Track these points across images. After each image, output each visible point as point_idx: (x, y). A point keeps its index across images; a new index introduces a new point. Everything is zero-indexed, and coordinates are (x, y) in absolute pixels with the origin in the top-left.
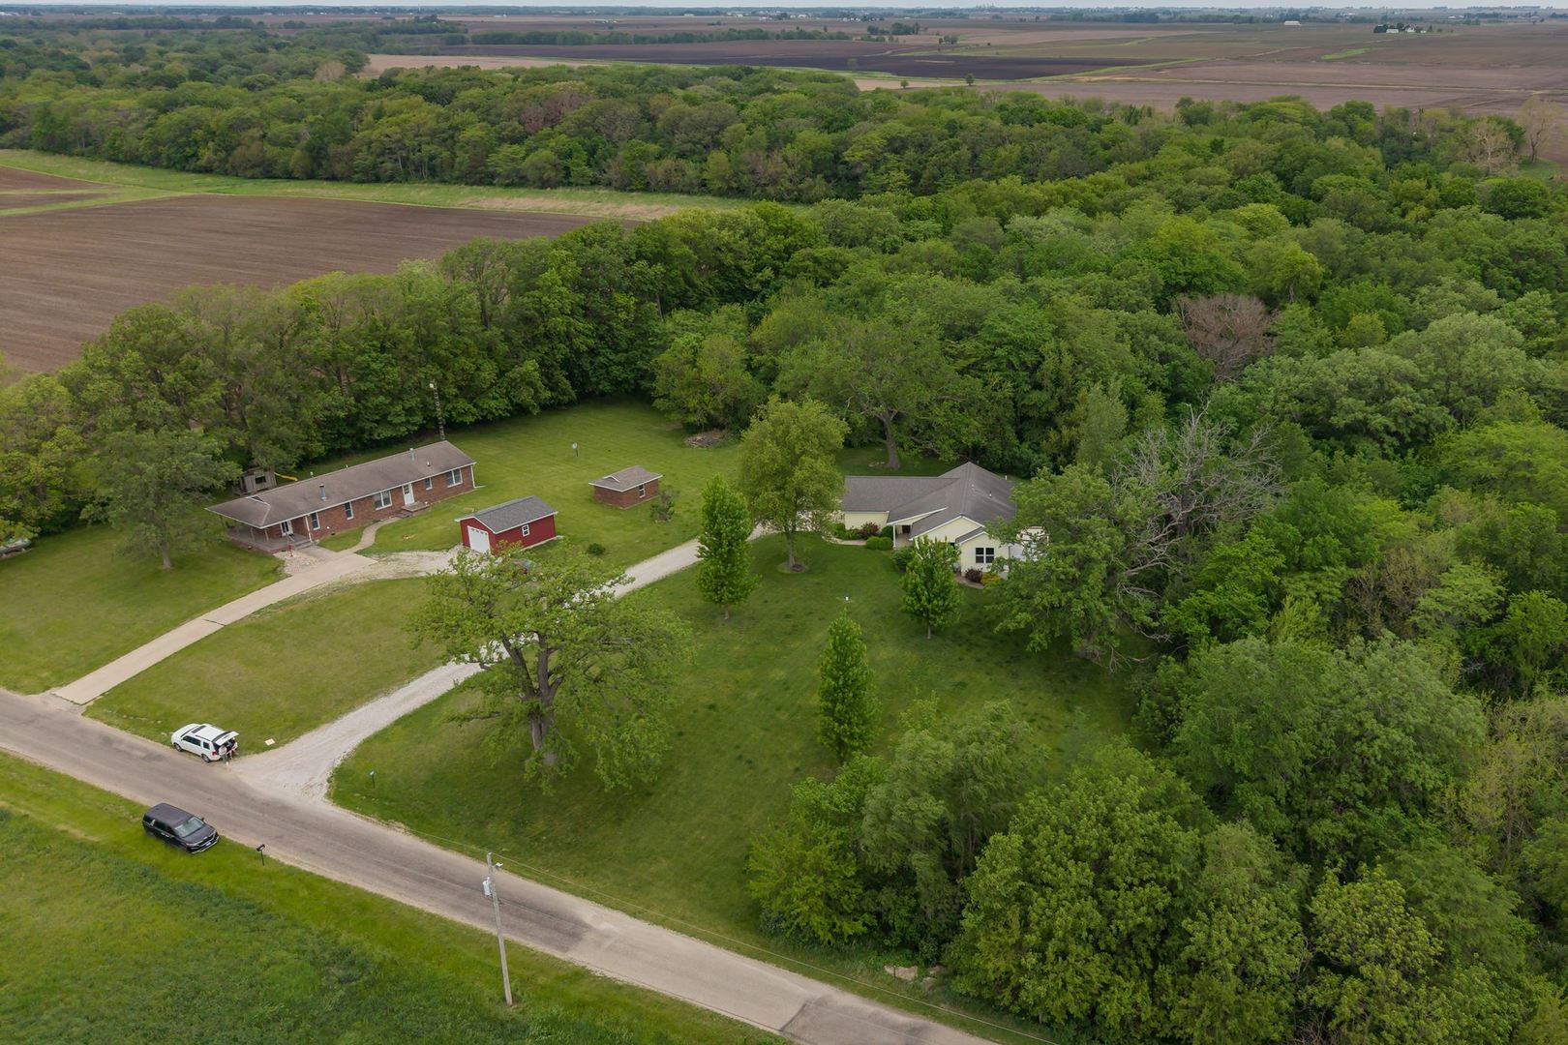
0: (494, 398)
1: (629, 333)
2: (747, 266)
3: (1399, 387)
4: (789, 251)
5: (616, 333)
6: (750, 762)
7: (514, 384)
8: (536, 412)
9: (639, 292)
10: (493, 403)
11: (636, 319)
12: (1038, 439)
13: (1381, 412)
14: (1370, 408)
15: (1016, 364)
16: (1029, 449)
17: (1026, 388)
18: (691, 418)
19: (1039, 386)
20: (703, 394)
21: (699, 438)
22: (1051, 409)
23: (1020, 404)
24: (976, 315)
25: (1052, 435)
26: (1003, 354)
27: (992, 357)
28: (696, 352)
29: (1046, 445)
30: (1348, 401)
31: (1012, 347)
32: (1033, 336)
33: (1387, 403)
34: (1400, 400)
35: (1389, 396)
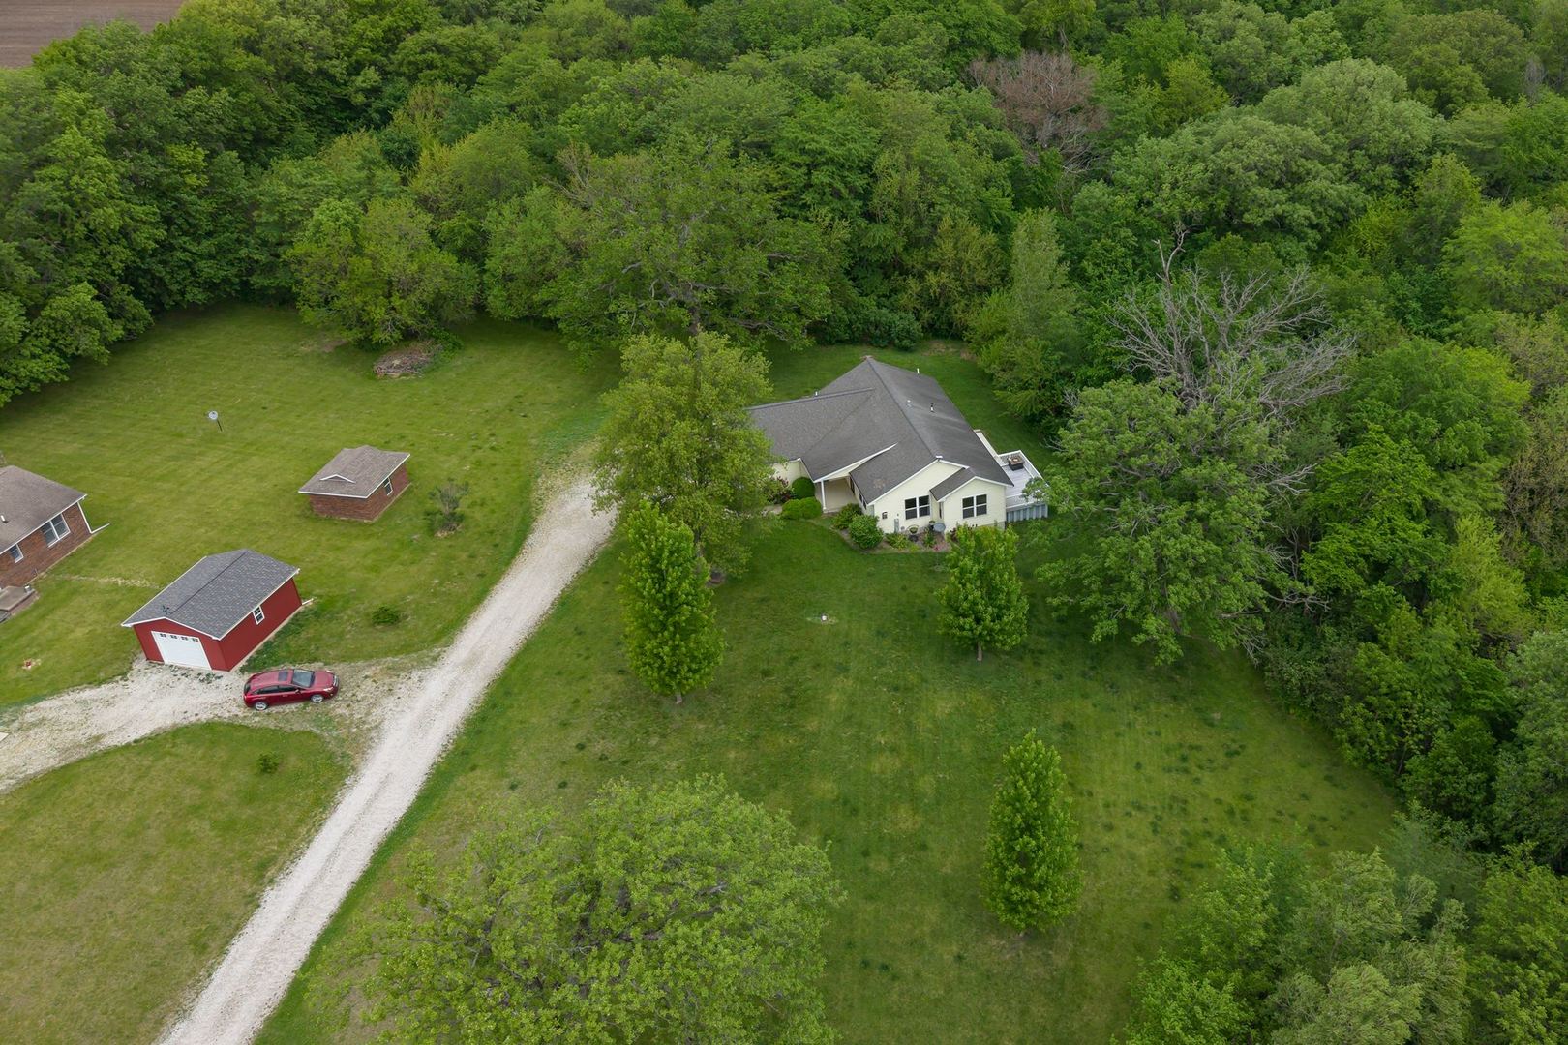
0: (34, 356)
1: (206, 206)
2: (337, 67)
3: (1308, 165)
4: (392, 39)
5: (192, 209)
6: (885, 967)
7: (60, 327)
8: (105, 361)
9: (204, 138)
10: (36, 366)
11: (212, 180)
12: (884, 289)
13: (1292, 200)
14: (1283, 198)
15: (845, 192)
16: (879, 306)
17: (863, 222)
18: (379, 336)
19: (871, 217)
20: (389, 296)
21: (396, 362)
22: (900, 248)
23: (855, 246)
24: (760, 125)
25: (913, 284)
26: (826, 180)
27: (809, 185)
28: (355, 231)
29: (903, 299)
30: (1264, 193)
31: (832, 168)
32: (859, 149)
33: (1298, 187)
34: (1319, 184)
35: (1298, 178)
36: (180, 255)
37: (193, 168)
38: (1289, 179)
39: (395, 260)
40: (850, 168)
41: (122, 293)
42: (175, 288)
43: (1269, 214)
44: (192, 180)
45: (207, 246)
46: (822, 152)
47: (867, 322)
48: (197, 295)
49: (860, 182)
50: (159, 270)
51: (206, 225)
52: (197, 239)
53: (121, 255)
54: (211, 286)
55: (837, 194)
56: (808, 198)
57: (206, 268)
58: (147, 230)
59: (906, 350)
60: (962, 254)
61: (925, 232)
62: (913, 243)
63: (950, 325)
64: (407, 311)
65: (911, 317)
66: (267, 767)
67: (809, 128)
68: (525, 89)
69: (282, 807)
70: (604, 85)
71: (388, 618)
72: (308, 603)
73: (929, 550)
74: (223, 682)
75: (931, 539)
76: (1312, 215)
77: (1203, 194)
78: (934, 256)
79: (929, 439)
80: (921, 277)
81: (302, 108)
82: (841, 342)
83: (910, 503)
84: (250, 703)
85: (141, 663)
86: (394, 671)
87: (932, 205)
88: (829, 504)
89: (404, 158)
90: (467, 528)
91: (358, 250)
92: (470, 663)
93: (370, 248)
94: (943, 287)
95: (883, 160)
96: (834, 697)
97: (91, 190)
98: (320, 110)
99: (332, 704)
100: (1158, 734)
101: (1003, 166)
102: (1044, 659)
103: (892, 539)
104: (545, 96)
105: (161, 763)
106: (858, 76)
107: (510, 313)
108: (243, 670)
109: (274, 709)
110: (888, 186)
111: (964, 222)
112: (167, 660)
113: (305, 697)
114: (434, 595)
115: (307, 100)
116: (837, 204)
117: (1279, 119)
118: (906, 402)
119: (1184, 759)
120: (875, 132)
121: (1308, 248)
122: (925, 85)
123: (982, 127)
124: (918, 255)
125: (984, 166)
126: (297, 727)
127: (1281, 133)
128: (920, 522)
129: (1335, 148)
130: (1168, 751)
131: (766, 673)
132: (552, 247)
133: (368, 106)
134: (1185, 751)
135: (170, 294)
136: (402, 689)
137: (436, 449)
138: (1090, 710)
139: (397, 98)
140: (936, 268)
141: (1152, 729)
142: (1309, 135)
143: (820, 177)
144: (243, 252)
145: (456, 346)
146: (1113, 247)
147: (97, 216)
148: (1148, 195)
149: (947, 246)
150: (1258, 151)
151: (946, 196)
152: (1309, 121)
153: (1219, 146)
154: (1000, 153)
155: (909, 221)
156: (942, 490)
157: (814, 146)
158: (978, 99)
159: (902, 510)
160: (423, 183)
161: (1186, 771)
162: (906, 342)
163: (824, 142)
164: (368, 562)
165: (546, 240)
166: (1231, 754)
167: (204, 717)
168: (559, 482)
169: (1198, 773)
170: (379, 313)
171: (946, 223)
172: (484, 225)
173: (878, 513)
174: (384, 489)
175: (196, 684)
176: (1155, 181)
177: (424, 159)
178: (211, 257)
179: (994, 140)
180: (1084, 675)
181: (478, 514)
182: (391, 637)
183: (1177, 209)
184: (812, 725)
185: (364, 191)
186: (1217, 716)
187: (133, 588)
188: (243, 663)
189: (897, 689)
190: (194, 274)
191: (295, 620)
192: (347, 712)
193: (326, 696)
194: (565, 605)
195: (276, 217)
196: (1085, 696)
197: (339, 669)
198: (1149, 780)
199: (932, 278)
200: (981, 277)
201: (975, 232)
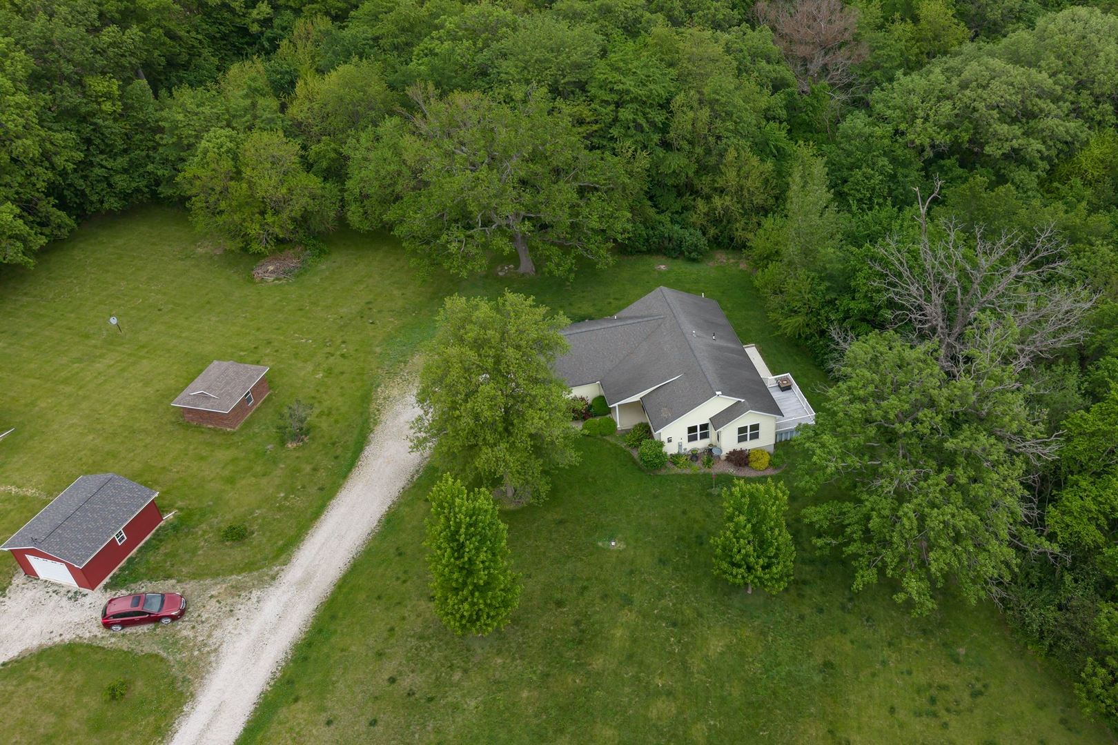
3: (1042, 104)
9: (119, 70)
12: (677, 207)
13: (1026, 134)
14: (1019, 133)
15: (645, 125)
16: (673, 221)
17: (660, 152)
18: (255, 247)
19: (666, 145)
20: (263, 213)
21: (271, 268)
22: (691, 174)
23: (654, 172)
24: (577, 66)
25: (701, 205)
26: (631, 117)
27: (616, 120)
28: (235, 158)
29: (693, 218)
30: (1003, 129)
31: (635, 106)
32: (658, 89)
33: (1032, 123)
34: (1051, 122)
35: (1030, 115)
36: (98, 171)
37: (108, 96)
38: (1025, 116)
39: (267, 184)
40: (651, 106)
41: (47, 207)
42: (95, 198)
43: (1007, 147)
44: (107, 107)
45: (122, 162)
46: (628, 92)
47: (662, 236)
48: (112, 203)
49: (659, 117)
50: (80, 183)
51: (120, 144)
52: (114, 156)
53: (43, 176)
54: (125, 196)
55: (639, 128)
56: (615, 132)
57: (120, 181)
58: (66, 154)
59: (694, 260)
60: (743, 182)
61: (712, 160)
62: (703, 169)
63: (732, 239)
64: (278, 224)
65: (699, 233)
66: (114, 695)
67: (618, 69)
68: (386, 26)
69: (125, 735)
70: (450, 23)
71: (236, 535)
72: (168, 516)
73: (707, 470)
74: (87, 600)
75: (709, 461)
76: (1043, 148)
77: (950, 127)
78: (720, 183)
79: (710, 370)
80: (708, 198)
81: (208, 36)
82: (640, 252)
83: (692, 430)
84: (107, 625)
85: (20, 579)
86: (236, 590)
87: (719, 138)
88: (622, 421)
89: (284, 87)
90: (313, 439)
91: (237, 175)
92: (303, 583)
93: (247, 172)
94: (726, 209)
95: (679, 99)
96: (619, 633)
97: (10, 125)
98: (224, 37)
99: (180, 625)
100: (910, 673)
101: (779, 98)
102: (807, 590)
103: (675, 459)
104: (403, 30)
105: (23, 688)
106: (660, 17)
107: (366, 227)
108: (106, 588)
109: (129, 630)
110: (683, 122)
111: (747, 153)
112: (42, 576)
113: (156, 619)
114: (280, 509)
115: (213, 30)
116: (640, 137)
117: (1016, 58)
118: (693, 332)
119: (933, 701)
120: (673, 72)
121: (1038, 177)
122: (717, 26)
123: (764, 63)
124: (706, 179)
125: (765, 100)
126: (147, 649)
127: (1018, 74)
128: (700, 444)
129: (1066, 88)
130: (918, 692)
131: (560, 604)
132: (399, 173)
133: (262, 33)
134: (933, 692)
135: (92, 203)
136: (241, 611)
137: (296, 355)
138: (848, 647)
139: (284, 29)
140: (722, 191)
141: (904, 667)
142: (1043, 78)
143: (625, 114)
144: (150, 167)
145: (322, 252)
146: (872, 177)
147: (19, 146)
148: (902, 127)
149: (731, 175)
150: (999, 92)
151: (732, 131)
152: (1043, 63)
153: (964, 86)
154: (777, 86)
155: (699, 150)
156: (721, 419)
157: (621, 87)
158: (760, 38)
159: (685, 434)
160: (297, 110)
161: (935, 715)
162: (694, 255)
163: (629, 83)
164: (226, 473)
165: (393, 167)
166: (976, 694)
167: (68, 637)
168: (395, 392)
169: (946, 717)
170: (254, 229)
171: (731, 155)
172: (345, 150)
173: (664, 438)
174: (246, 400)
175: (65, 602)
176: (910, 115)
177: (300, 88)
178: (125, 171)
179: (774, 75)
180: (843, 608)
181: (324, 424)
182: (237, 553)
183: (927, 141)
184: (598, 663)
185: (249, 117)
186: (962, 651)
187: (24, 498)
188: (107, 580)
189: (674, 624)
190: (110, 185)
191: (157, 534)
192: (191, 634)
193: (174, 618)
194: (391, 522)
195: (175, 140)
196: (844, 631)
197: (190, 587)
198: (901, 726)
199: (717, 201)
200: (758, 200)
201: (755, 161)
